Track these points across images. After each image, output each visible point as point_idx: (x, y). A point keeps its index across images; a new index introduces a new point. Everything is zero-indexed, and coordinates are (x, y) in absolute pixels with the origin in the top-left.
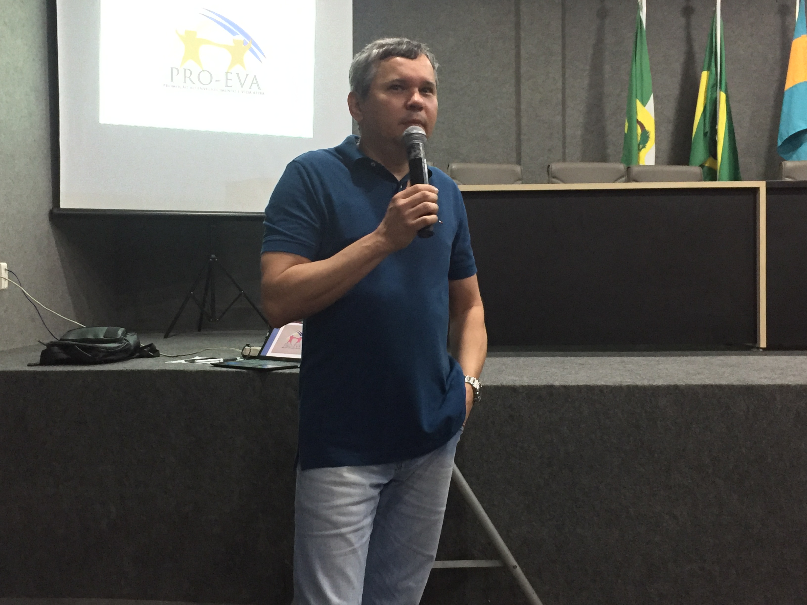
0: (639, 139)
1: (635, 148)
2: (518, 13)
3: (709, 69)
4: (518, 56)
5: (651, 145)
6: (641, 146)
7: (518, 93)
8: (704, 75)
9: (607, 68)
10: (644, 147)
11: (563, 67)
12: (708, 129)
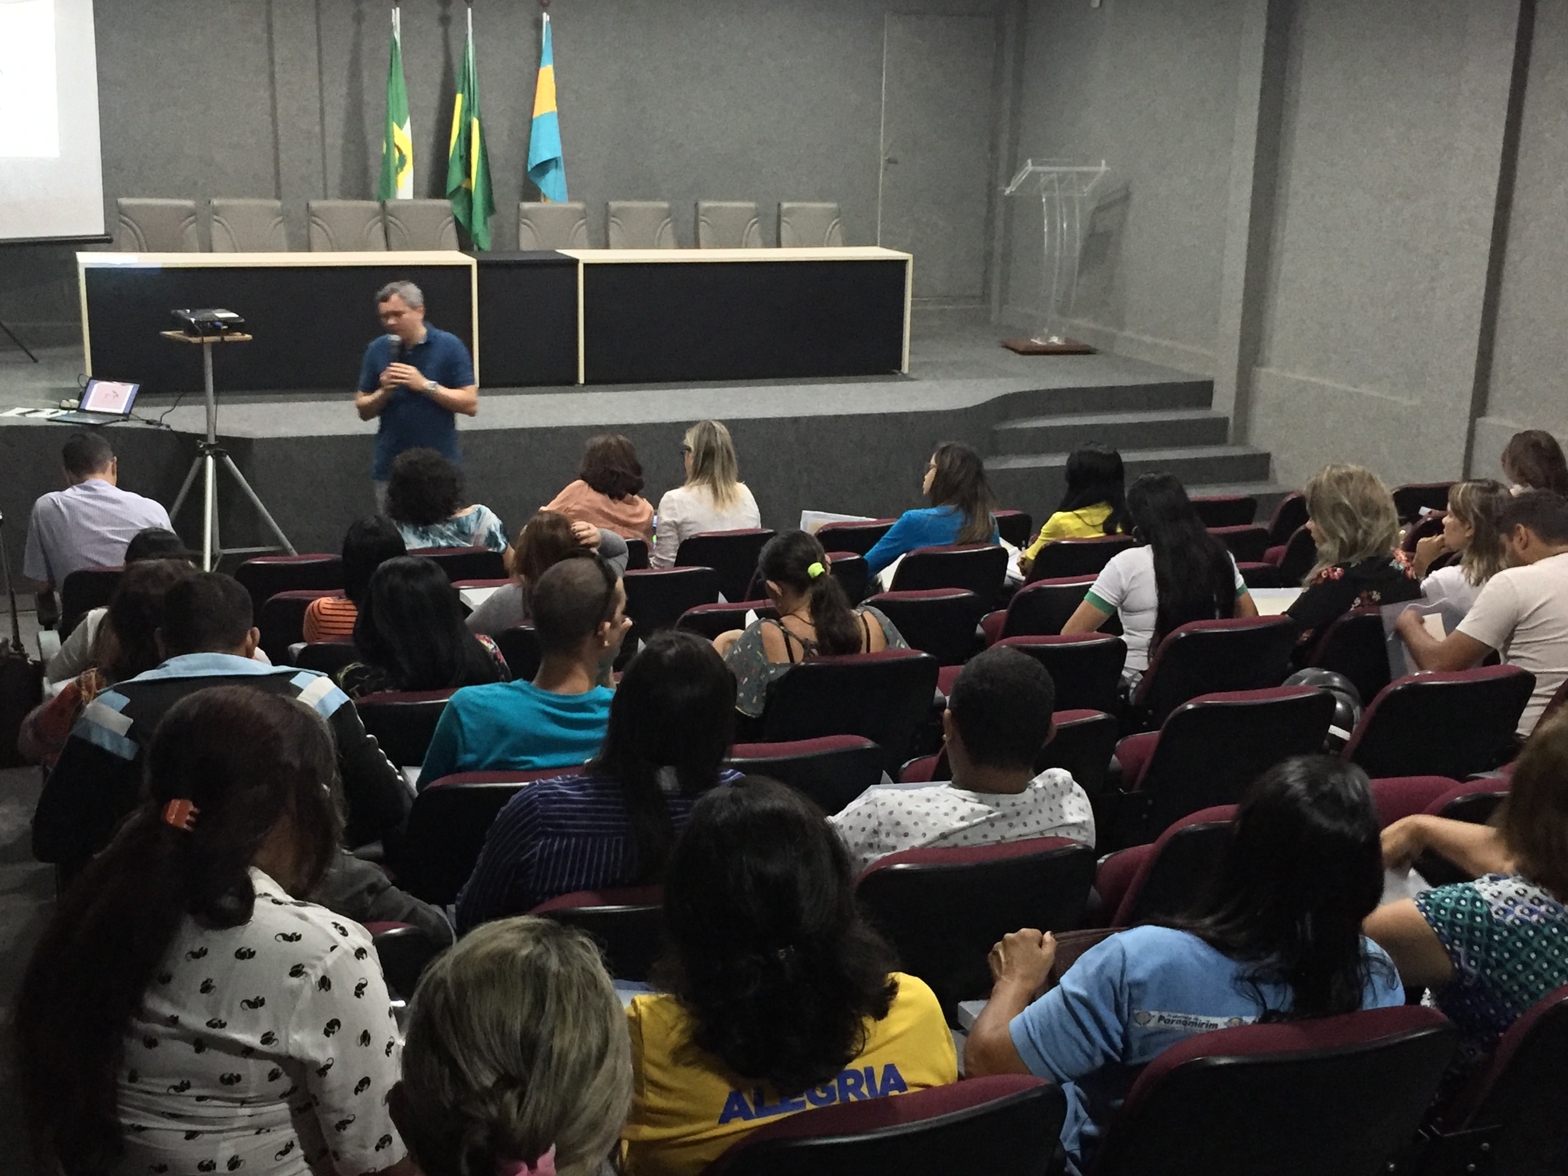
0: (397, 162)
1: (393, 170)
2: (269, 13)
3: (462, 93)
4: (272, 62)
5: (409, 168)
6: (399, 169)
7: (273, 97)
8: (459, 98)
9: (365, 74)
10: (402, 170)
11: (320, 73)
12: (463, 153)
